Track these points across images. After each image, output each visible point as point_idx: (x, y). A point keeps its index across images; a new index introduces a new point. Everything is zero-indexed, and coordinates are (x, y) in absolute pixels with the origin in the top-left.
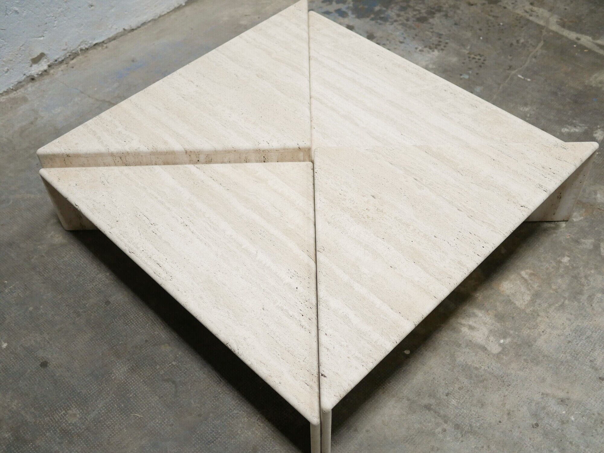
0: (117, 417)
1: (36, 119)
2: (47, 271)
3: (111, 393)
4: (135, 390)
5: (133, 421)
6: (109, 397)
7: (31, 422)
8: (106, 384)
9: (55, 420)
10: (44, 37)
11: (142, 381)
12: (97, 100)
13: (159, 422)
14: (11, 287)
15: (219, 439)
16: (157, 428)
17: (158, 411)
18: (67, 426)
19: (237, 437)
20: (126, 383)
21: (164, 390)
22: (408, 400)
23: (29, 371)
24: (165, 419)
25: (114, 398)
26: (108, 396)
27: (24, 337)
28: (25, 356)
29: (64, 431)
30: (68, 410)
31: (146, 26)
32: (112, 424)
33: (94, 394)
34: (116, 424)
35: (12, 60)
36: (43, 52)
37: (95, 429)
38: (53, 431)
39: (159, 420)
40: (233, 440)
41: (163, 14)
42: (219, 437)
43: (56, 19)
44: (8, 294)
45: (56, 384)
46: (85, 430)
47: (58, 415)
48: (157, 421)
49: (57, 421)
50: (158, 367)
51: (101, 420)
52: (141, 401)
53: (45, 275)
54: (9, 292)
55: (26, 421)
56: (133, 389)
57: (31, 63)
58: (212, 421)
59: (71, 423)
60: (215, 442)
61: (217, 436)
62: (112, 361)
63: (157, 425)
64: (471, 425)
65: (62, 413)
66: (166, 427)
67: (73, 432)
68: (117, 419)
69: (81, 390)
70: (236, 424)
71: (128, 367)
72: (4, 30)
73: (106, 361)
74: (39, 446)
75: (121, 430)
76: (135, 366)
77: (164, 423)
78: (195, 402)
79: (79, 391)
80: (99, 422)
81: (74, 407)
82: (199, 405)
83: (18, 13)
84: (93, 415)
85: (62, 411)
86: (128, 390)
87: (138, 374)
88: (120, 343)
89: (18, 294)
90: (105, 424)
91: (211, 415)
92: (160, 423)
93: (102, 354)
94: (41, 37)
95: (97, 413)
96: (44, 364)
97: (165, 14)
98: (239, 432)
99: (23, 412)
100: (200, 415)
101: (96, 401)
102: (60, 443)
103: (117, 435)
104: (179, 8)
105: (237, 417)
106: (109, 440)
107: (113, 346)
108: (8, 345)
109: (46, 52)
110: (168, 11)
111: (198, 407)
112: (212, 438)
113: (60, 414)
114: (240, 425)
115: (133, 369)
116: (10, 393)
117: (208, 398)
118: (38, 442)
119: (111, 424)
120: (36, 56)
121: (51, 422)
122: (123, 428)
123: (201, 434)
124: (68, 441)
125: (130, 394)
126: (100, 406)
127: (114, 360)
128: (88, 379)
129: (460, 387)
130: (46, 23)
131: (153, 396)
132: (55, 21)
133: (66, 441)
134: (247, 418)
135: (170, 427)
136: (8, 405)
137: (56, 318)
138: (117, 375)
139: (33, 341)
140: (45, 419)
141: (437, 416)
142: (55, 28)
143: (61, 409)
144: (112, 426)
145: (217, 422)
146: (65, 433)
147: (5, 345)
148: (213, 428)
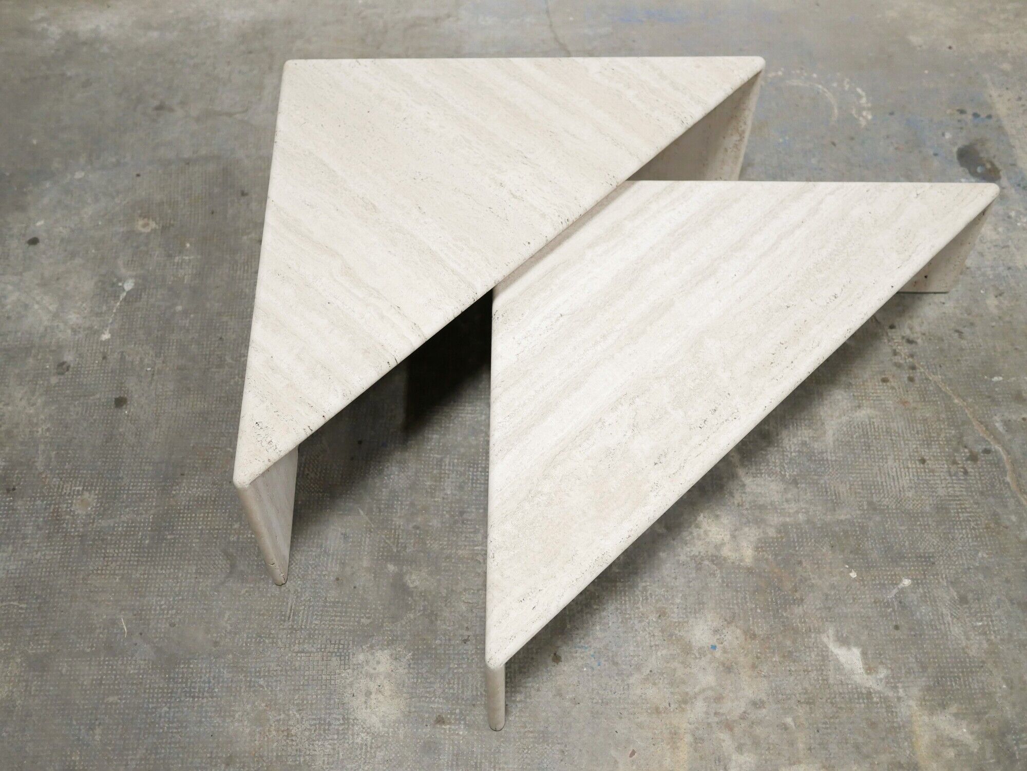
0: (127, 553)
1: (449, 16)
2: (246, 267)
3: (152, 512)
4: (181, 534)
5: (138, 575)
6: (144, 516)
7: (37, 469)
8: (158, 494)
9: (62, 489)
11: (200, 527)
12: (556, 39)
13: (163, 607)
14: (187, 258)
15: (205, 700)
16: (153, 612)
17: (177, 589)
18: (66, 511)
19: (228, 720)
20: (180, 513)
21: (212, 567)
23: (98, 396)
24: (173, 608)
25: (149, 522)
26: (144, 512)
27: (135, 344)
28: (112, 372)
29: (57, 516)
30: (87, 490)
32: (113, 556)
33: (133, 494)
34: (116, 561)
37: (89, 545)
38: (47, 504)
39: (165, 603)
40: (218, 719)
42: (207, 697)
44: (174, 265)
45: (107, 442)
46: (78, 536)
47: (71, 487)
48: (163, 603)
49: (63, 493)
50: (236, 526)
51: (107, 539)
52: (173, 555)
53: (238, 273)
54: (178, 263)
55: (34, 462)
56: (181, 530)
58: (222, 665)
59: (74, 512)
60: (196, 699)
61: (206, 694)
62: (194, 467)
63: (158, 608)
65: (77, 488)
66: (164, 621)
67: (65, 525)
68: (124, 555)
69: (125, 476)
70: (245, 700)
71: (204, 492)
73: (188, 461)
74: (16, 510)
75: (114, 574)
76: (213, 499)
77: (168, 613)
78: (229, 619)
79: (120, 476)
80: (103, 540)
81: (97, 492)
82: (229, 627)
84: (103, 523)
85: (79, 486)
86: (173, 526)
87: (204, 514)
88: (229, 449)
89: (185, 275)
90: (105, 549)
91: (230, 656)
92: (163, 610)
93: (193, 447)
95: (112, 525)
96: (120, 402)
98: (237, 716)
99: (42, 447)
100: (216, 644)
101: (126, 507)
102: (39, 528)
103: (103, 577)
105: (254, 691)
106: (89, 575)
107: (216, 446)
108: (109, 339)
111: (226, 631)
112: (199, 691)
113: (73, 488)
114: (248, 707)
115: (206, 501)
116: (53, 408)
117: (249, 628)
118: (20, 503)
119: (111, 555)
121: (56, 490)
122: (117, 575)
123: (192, 673)
124: (49, 533)
125: (169, 534)
126: (124, 518)
127: (197, 468)
128: (146, 468)
131: (191, 562)
133: (47, 531)
134: (266, 706)
135: (168, 625)
136: (37, 424)
137: (193, 346)
138: (182, 492)
139: (138, 358)
140: (54, 479)
143: (80, 482)
144: (110, 559)
145: (226, 675)
146: (56, 519)
147: (106, 336)
148: (214, 678)
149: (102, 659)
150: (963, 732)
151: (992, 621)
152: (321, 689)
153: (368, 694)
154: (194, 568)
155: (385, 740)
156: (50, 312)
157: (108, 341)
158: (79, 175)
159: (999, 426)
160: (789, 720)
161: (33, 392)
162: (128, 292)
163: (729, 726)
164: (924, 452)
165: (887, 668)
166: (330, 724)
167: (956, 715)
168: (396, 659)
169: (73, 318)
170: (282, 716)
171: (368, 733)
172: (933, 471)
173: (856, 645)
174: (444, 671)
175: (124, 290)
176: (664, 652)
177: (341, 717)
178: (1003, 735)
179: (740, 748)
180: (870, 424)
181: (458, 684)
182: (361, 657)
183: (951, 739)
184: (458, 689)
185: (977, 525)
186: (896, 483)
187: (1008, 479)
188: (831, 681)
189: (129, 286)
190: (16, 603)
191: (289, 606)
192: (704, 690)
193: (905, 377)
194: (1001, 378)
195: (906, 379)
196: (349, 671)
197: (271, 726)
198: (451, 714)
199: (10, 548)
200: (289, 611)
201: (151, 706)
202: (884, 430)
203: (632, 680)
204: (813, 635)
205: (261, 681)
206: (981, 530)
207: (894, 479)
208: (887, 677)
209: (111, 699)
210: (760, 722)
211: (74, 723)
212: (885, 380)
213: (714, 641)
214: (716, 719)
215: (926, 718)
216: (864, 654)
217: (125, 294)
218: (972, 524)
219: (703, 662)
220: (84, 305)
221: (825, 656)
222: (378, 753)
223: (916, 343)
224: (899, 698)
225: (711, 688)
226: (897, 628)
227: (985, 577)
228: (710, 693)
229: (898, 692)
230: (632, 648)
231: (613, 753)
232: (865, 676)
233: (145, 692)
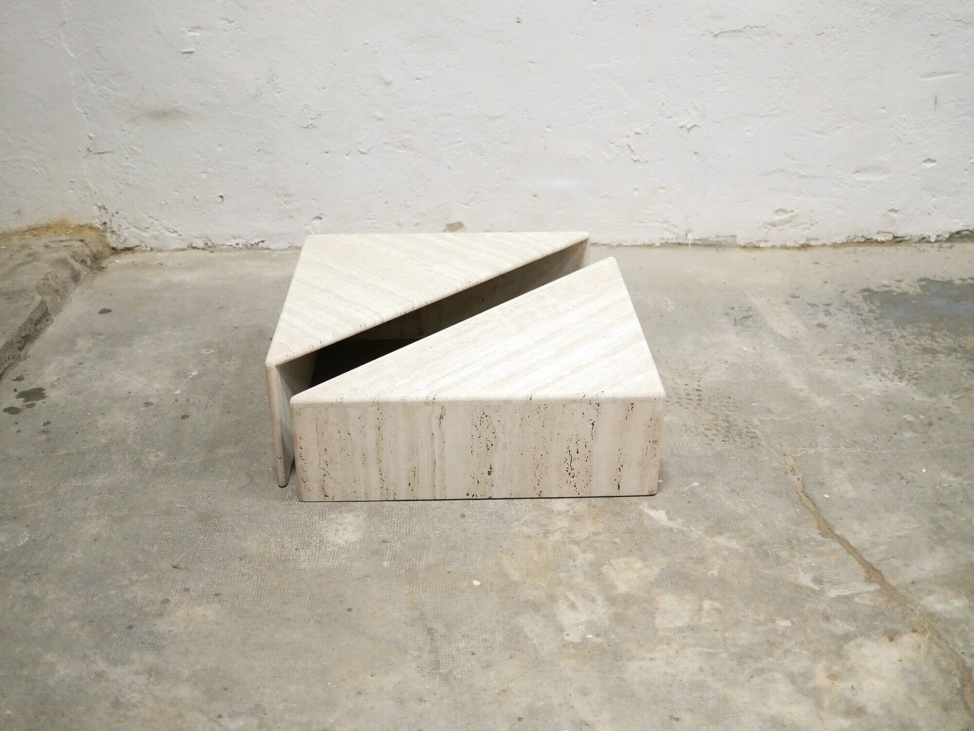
3: (201, 459)
4: (219, 468)
5: (189, 484)
7: (127, 444)
8: (205, 453)
9: (143, 451)
10: (469, 206)
14: (233, 363)
15: (229, 533)
18: (144, 459)
19: (243, 542)
20: (219, 460)
21: (238, 481)
22: (422, 614)
25: (198, 463)
26: (195, 459)
27: (196, 395)
28: (180, 406)
30: (159, 451)
31: (596, 248)
34: (175, 478)
35: (425, 215)
36: (463, 222)
37: (158, 472)
40: (236, 541)
41: (625, 244)
43: (489, 193)
44: (224, 365)
45: (174, 432)
47: (149, 450)
48: (204, 494)
51: (170, 470)
52: (213, 476)
54: (227, 365)
55: (126, 441)
56: (219, 466)
57: (445, 228)
58: (241, 519)
59: (150, 460)
60: (222, 533)
61: (229, 531)
64: (450, 672)
65: (153, 450)
67: (143, 465)
68: (181, 476)
69: (185, 445)
70: (255, 533)
72: (430, 180)
77: (207, 498)
79: (182, 445)
80: (167, 470)
81: (165, 452)
82: (247, 504)
83: (450, 169)
84: (168, 464)
86: (214, 465)
89: (231, 369)
90: (169, 474)
91: (247, 516)
92: (204, 497)
94: (466, 205)
95: (174, 464)
96: (185, 417)
97: (628, 246)
98: (249, 540)
99: (131, 435)
100: (238, 511)
101: (184, 457)
102: (126, 466)
103: (166, 485)
104: (651, 246)
105: (262, 530)
106: (157, 484)
109: (465, 223)
110: (633, 244)
111: (245, 506)
112: (225, 530)
114: (257, 536)
116: (141, 420)
119: (172, 476)
120: (452, 222)
121: (139, 451)
123: (221, 523)
124: (132, 468)
126: (182, 462)
128: (199, 442)
129: (486, 639)
130: (477, 193)
131: (224, 479)
132: (488, 194)
135: (207, 503)
137: (234, 396)
138: (221, 451)
139: (198, 400)
140: (138, 447)
141: (429, 642)
142: (485, 202)
143: (155, 448)
144: (171, 478)
145: (244, 523)
146: (138, 462)
147: (178, 392)
148: (235, 524)
149: (162, 517)
150: (734, 544)
151: (752, 499)
152: (306, 528)
153: (337, 530)
154: (226, 481)
155: (347, 549)
156: (142, 383)
157: (179, 394)
158: (166, 333)
159: (756, 422)
160: (618, 540)
161: (129, 414)
162: (193, 376)
163: (576, 543)
164: (707, 432)
165: (683, 518)
166: (310, 543)
167: (729, 538)
168: (357, 517)
169: (157, 386)
170: (279, 540)
171: (336, 547)
172: (713, 440)
173: (662, 509)
174: (388, 521)
175: (191, 375)
176: (535, 513)
177: (318, 540)
178: (761, 545)
179: (584, 551)
180: (672, 423)
181: (397, 527)
182: (334, 516)
183: (726, 547)
184: (397, 529)
185: (742, 461)
186: (689, 445)
187: (762, 443)
188: (645, 524)
189: (194, 373)
190: (108, 496)
191: (288, 495)
192: (561, 528)
193: (695, 404)
194: (757, 404)
195: (695, 405)
196: (326, 521)
197: (271, 544)
198: (392, 539)
199: (106, 474)
200: (287, 497)
201: (192, 536)
202: (681, 424)
203: (512, 525)
204: (634, 506)
205: (267, 526)
206: (745, 463)
207: (687, 444)
208: (683, 522)
209: (166, 533)
210: (598, 541)
211: (141, 543)
212: (681, 405)
213: (568, 508)
214: (568, 540)
215: (709, 539)
216: (668, 513)
217: (192, 376)
218: (739, 461)
219: (560, 517)
220: (165, 381)
221: (641, 514)
222: (341, 555)
223: (702, 391)
224: (690, 531)
225: (566, 527)
226: (689, 502)
227: (747, 482)
228: (565, 529)
229: (690, 528)
230: (513, 512)
231: (499, 555)
232: (668, 522)
233: (189, 530)
